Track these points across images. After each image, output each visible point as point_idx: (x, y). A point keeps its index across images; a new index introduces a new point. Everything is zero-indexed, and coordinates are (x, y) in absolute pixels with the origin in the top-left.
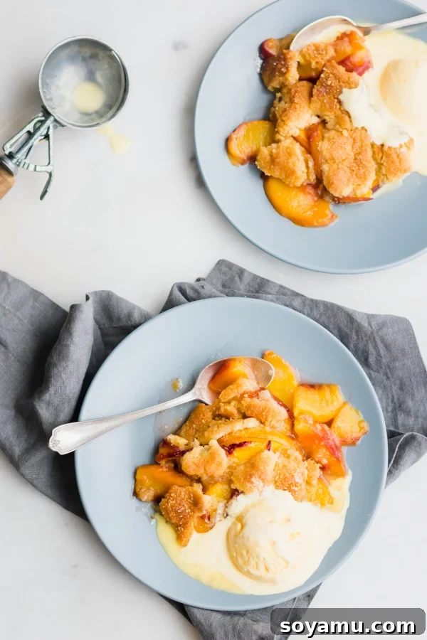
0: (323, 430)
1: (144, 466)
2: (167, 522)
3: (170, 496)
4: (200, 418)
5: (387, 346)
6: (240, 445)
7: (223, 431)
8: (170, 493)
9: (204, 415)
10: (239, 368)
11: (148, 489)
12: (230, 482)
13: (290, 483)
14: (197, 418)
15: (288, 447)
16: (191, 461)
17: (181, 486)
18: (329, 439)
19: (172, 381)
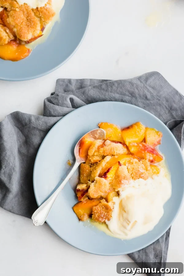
0: (144, 146)
1: (75, 205)
2: (100, 223)
3: (95, 213)
4: (85, 170)
5: (153, 88)
6: (108, 171)
7: (99, 170)
8: (94, 211)
9: (86, 168)
10: (88, 140)
11: (84, 214)
12: (114, 189)
13: (139, 174)
14: (83, 171)
15: (129, 159)
16: (92, 192)
17: (96, 206)
18: (148, 148)
19: (67, 162)
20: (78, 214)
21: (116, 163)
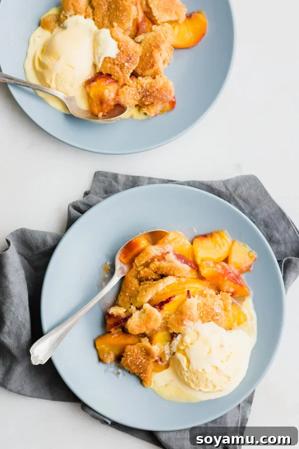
1: (99, 337)
3: (127, 355)
4: (130, 287)
6: (167, 301)
7: (150, 295)
8: (126, 352)
9: (132, 284)
11: (109, 353)
12: (167, 329)
13: (212, 315)
14: (127, 287)
15: (203, 289)
16: (133, 325)
17: (132, 345)
18: (230, 273)
20: (99, 351)
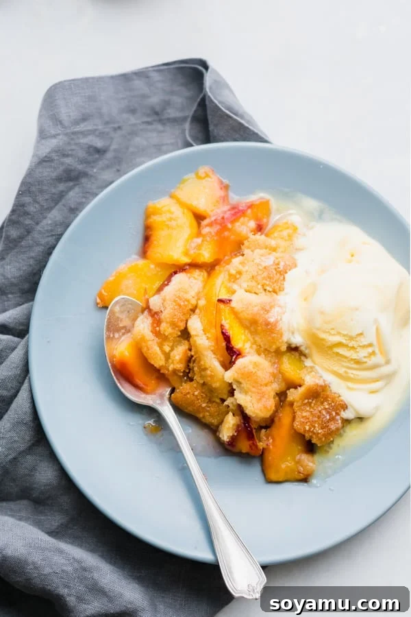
1: (264, 471)
3: (309, 431)
4: (193, 398)
6: (227, 339)
7: (212, 362)
8: (305, 431)
9: (189, 393)
10: (122, 349)
11: (299, 462)
12: (278, 353)
13: (275, 272)
14: (192, 403)
15: (227, 273)
16: (257, 405)
17: (294, 419)
18: (223, 218)
19: (146, 435)
20: (289, 477)
21: (218, 311)
